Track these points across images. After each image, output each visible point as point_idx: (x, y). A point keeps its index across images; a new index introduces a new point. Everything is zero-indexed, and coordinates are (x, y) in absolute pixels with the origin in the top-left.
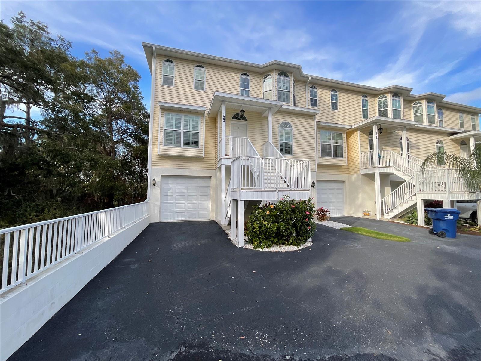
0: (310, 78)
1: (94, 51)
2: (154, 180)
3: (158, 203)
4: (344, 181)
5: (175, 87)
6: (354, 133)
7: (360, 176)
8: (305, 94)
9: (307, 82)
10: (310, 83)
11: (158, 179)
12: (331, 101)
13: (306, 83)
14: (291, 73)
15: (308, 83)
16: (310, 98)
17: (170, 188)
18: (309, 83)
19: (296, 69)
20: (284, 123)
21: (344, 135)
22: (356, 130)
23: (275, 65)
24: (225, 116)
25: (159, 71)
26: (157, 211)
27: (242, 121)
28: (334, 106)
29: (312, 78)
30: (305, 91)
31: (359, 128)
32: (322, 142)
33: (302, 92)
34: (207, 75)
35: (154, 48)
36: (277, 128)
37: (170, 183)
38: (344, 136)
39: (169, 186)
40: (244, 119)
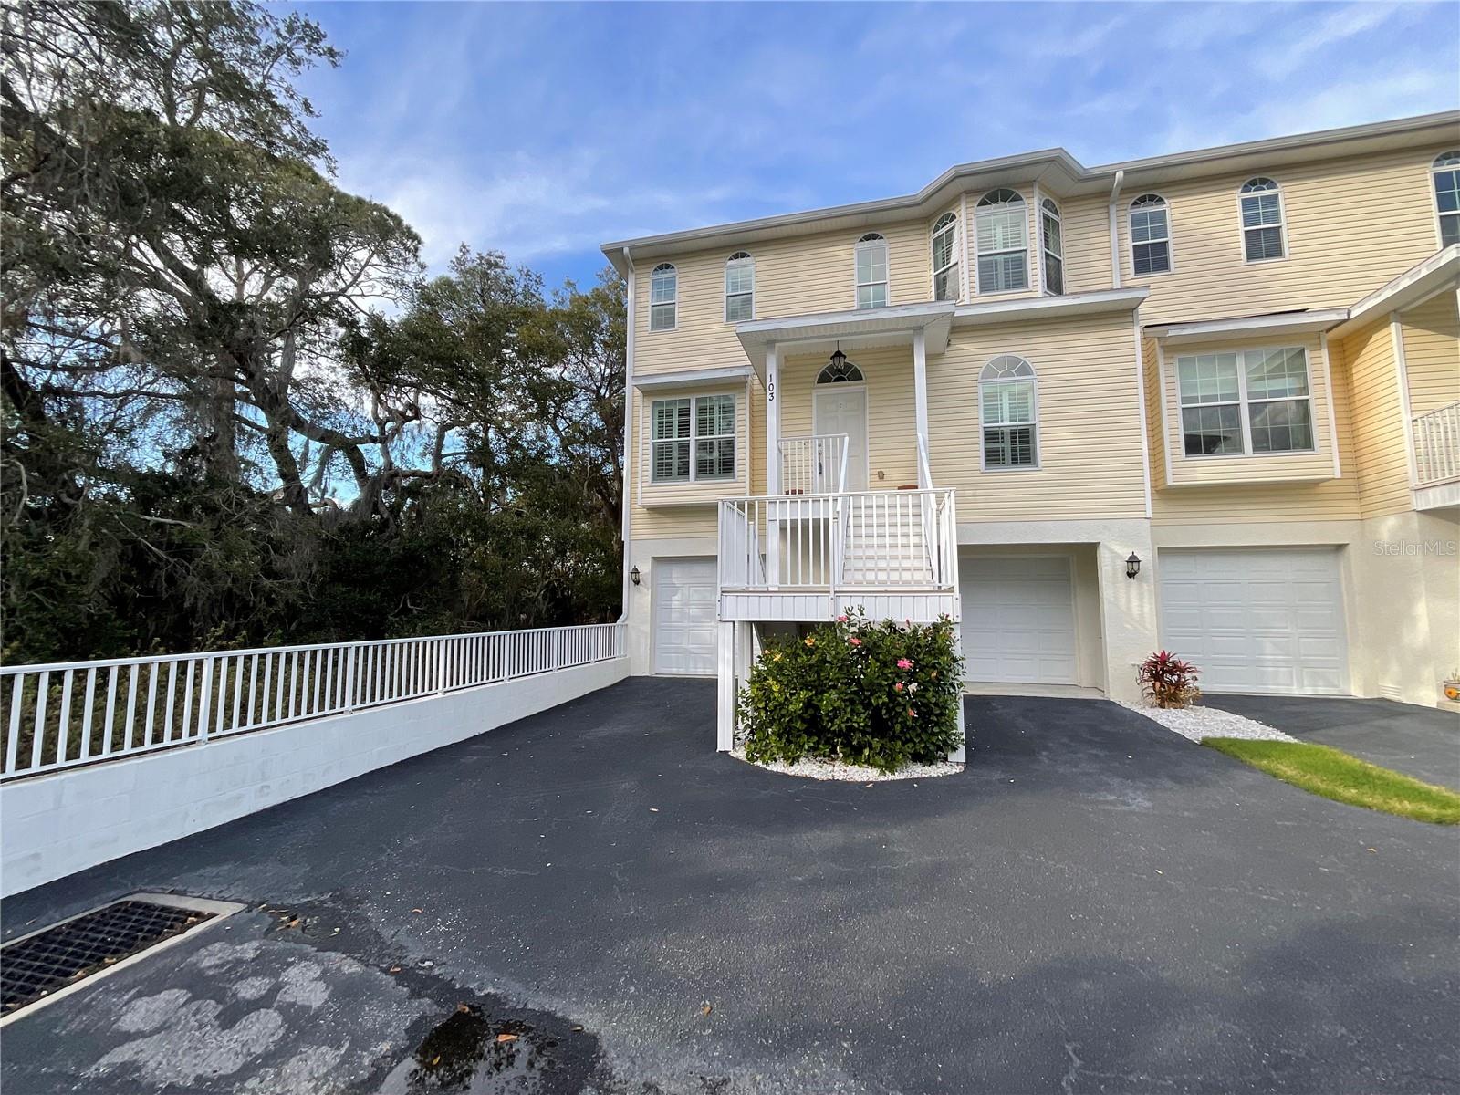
0: (1120, 175)
1: (569, 283)
2: (636, 572)
3: (647, 628)
4: (1340, 548)
5: (680, 330)
6: (1375, 337)
7: (1415, 522)
9: (1111, 191)
10: (1126, 190)
11: (645, 568)
12: (1242, 229)
13: (1109, 196)
14: (1025, 183)
15: (1114, 193)
16: (1130, 243)
17: (674, 589)
18: (1120, 194)
19: (1047, 164)
20: (999, 362)
21: (1316, 354)
22: (1377, 321)
23: (957, 180)
24: (774, 382)
25: (642, 300)
27: (848, 382)
28: (1264, 244)
29: (1127, 173)
30: (1105, 227)
31: (1395, 311)
32: (1184, 400)
33: (1091, 235)
35: (626, 250)
37: (676, 575)
40: (857, 376)
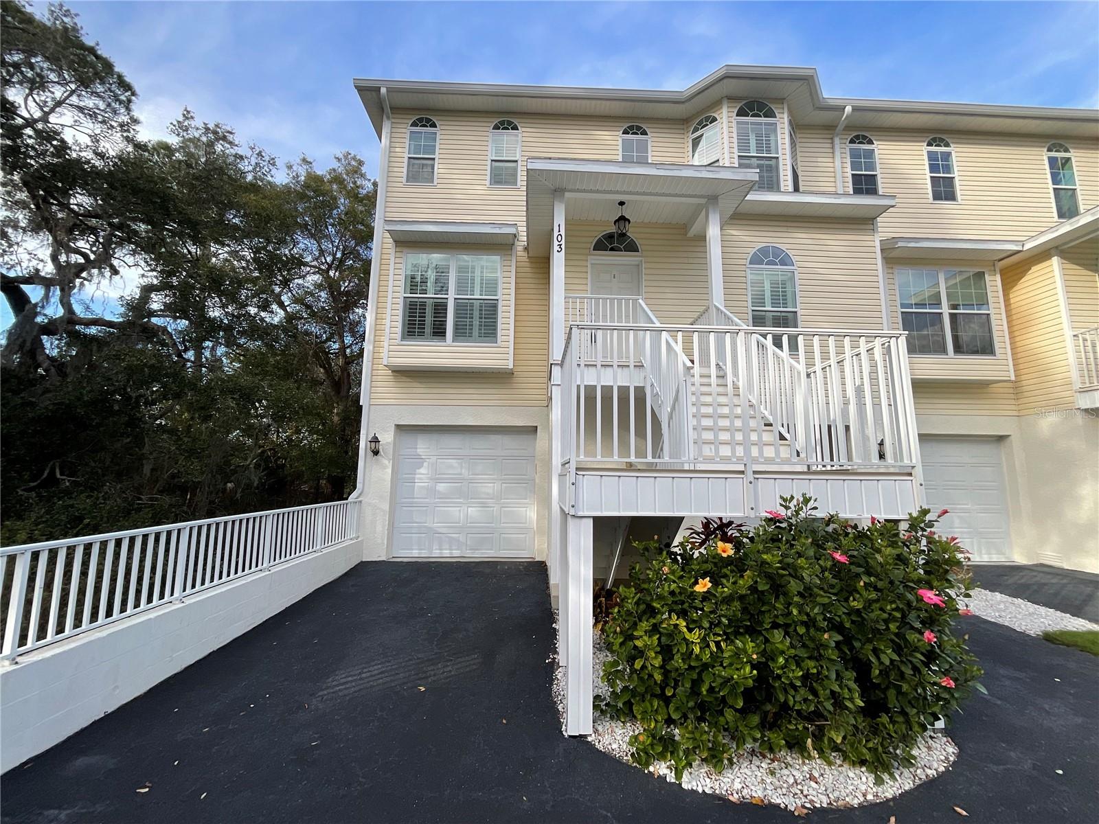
0: (848, 109)
1: (304, 160)
2: (375, 440)
3: (386, 506)
4: (1001, 439)
5: (439, 186)
6: (1034, 269)
8: (831, 165)
9: (837, 126)
10: (848, 128)
11: (387, 438)
12: (928, 175)
13: (835, 130)
14: (781, 100)
15: (841, 127)
16: (849, 172)
17: (419, 461)
19: (799, 83)
20: (764, 251)
21: (992, 278)
22: (1041, 255)
23: (725, 81)
24: (563, 233)
25: (397, 150)
26: (379, 528)
27: (624, 253)
28: (944, 190)
29: (855, 109)
30: (831, 155)
31: (1057, 247)
32: (903, 306)
34: (524, 144)
35: (383, 90)
36: (743, 268)
37: (423, 446)
38: (994, 283)
39: (418, 457)
40: (632, 247)
